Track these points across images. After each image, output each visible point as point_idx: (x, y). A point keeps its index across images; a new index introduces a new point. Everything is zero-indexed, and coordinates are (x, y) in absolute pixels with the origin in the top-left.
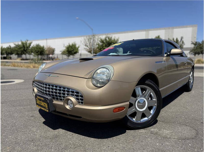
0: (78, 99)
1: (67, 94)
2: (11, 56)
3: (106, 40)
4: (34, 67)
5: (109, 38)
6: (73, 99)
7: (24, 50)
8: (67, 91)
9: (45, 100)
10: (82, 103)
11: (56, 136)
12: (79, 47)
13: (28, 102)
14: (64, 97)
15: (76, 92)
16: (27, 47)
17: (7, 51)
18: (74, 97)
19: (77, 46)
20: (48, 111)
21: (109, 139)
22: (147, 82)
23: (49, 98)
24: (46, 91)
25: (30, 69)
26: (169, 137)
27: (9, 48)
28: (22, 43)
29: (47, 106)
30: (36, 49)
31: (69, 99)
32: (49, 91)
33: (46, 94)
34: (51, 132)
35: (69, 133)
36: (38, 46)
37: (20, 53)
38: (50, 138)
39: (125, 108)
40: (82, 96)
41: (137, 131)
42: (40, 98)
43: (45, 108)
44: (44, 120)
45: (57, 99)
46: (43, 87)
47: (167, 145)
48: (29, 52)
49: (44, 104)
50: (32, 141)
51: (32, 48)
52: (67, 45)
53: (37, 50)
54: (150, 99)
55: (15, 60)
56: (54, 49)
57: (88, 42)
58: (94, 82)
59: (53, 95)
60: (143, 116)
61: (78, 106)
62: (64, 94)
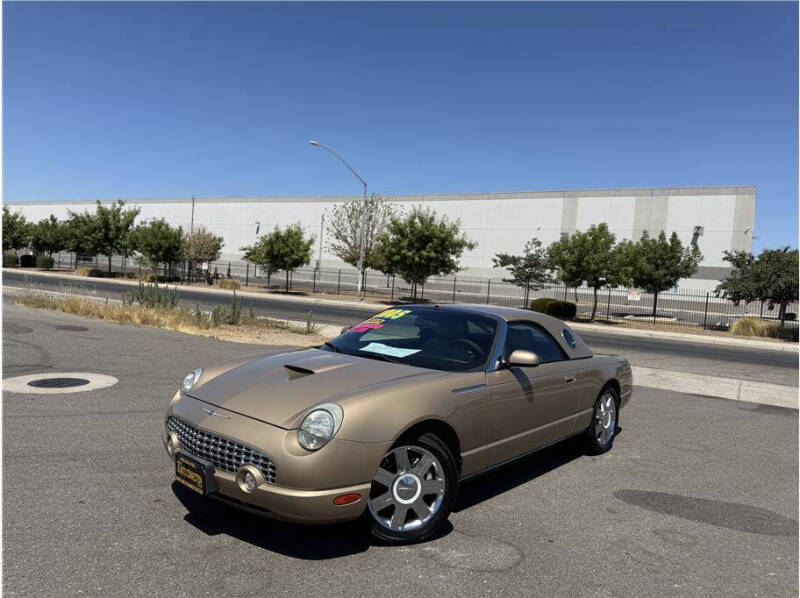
0: (265, 472)
1: (245, 460)
2: (55, 256)
3: (412, 223)
4: (145, 321)
5: (422, 219)
6: (255, 472)
7: (106, 237)
8: (245, 453)
9: (199, 469)
10: (273, 481)
11: (216, 549)
12: (311, 242)
13: (141, 460)
14: (238, 465)
15: (263, 458)
16: (118, 229)
17: (42, 237)
18: (259, 469)
19: (306, 238)
20: (201, 492)
21: (326, 561)
22: (422, 439)
23: (207, 464)
24: (201, 447)
25: (131, 328)
26: (454, 564)
27: (50, 226)
28: (102, 212)
29: (200, 482)
30: (150, 238)
31: (247, 472)
32: (208, 450)
33: (201, 454)
34: (204, 540)
35: (242, 543)
36: (159, 227)
37: (88, 246)
38: (202, 552)
39: (360, 496)
40: (273, 468)
41: (392, 548)
42: (187, 462)
43: (195, 484)
44: (187, 512)
45: (224, 468)
46: (196, 438)
47: (440, 580)
48: (125, 247)
49: (196, 478)
50: (164, 554)
51: (138, 233)
52: (268, 230)
53: (155, 242)
54: (430, 477)
55: (68, 271)
56: (220, 240)
57: (347, 224)
58: (303, 439)
59: (215, 458)
60: (411, 515)
61: (263, 487)
62: (239, 459)
